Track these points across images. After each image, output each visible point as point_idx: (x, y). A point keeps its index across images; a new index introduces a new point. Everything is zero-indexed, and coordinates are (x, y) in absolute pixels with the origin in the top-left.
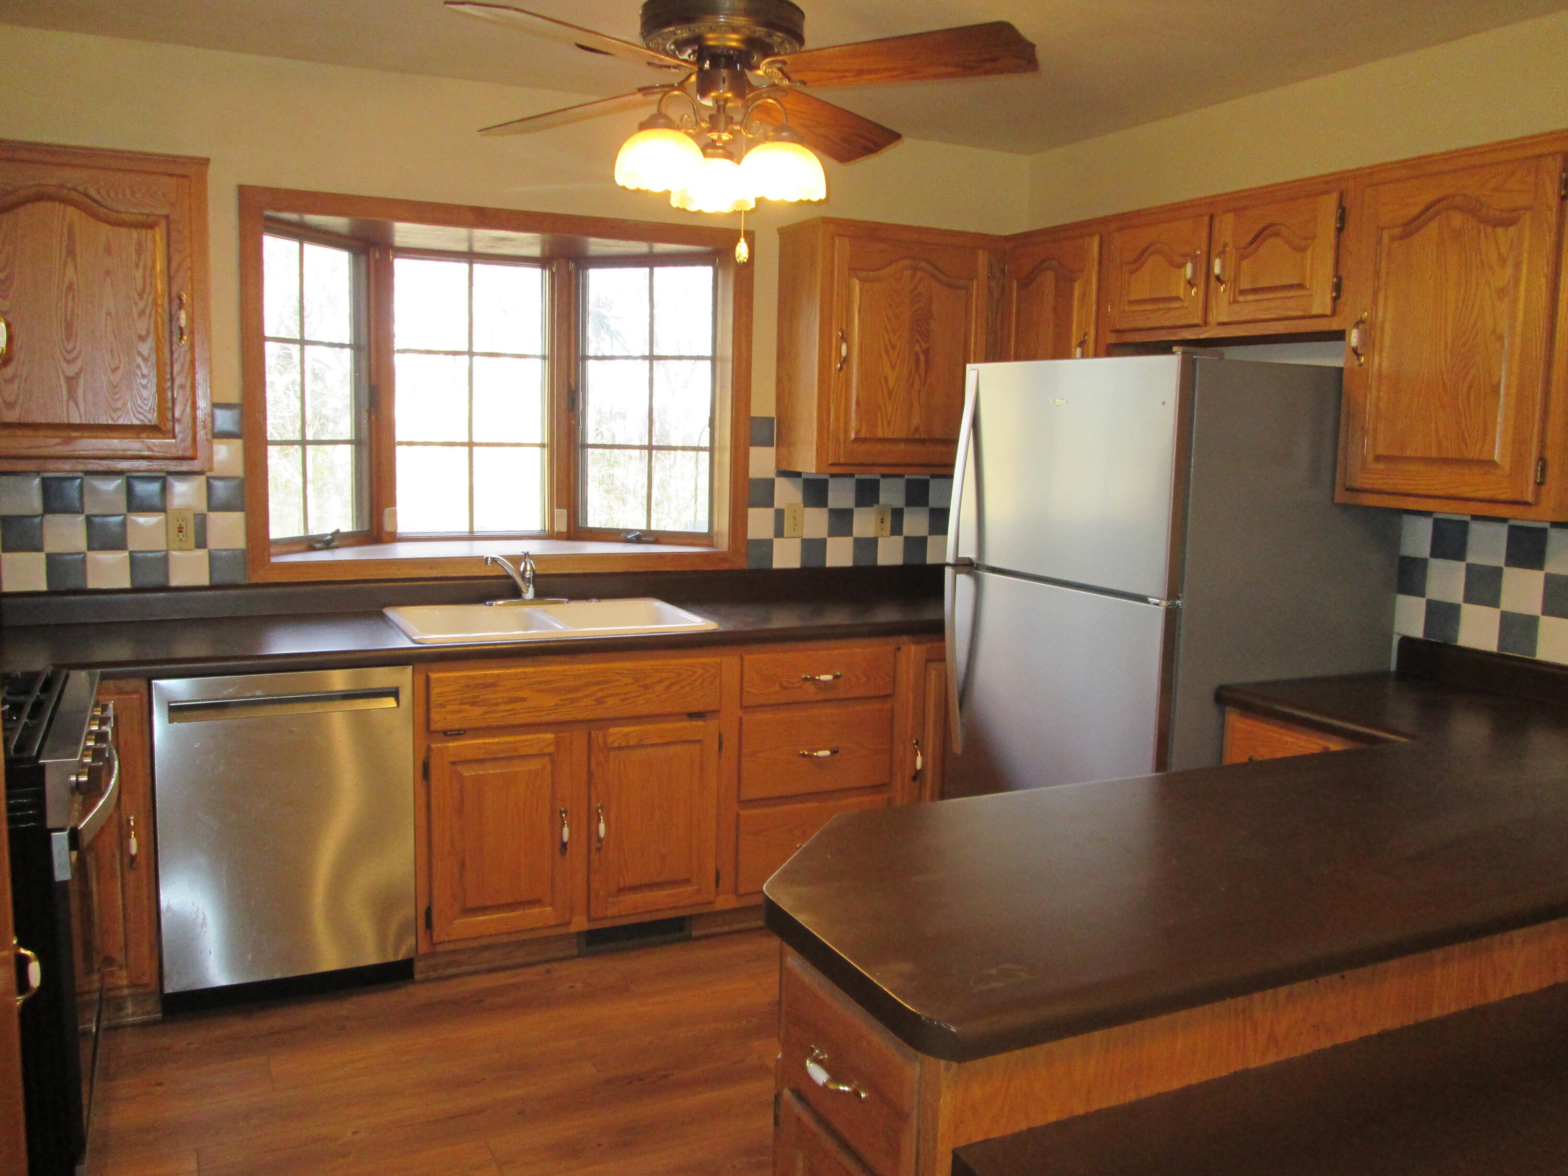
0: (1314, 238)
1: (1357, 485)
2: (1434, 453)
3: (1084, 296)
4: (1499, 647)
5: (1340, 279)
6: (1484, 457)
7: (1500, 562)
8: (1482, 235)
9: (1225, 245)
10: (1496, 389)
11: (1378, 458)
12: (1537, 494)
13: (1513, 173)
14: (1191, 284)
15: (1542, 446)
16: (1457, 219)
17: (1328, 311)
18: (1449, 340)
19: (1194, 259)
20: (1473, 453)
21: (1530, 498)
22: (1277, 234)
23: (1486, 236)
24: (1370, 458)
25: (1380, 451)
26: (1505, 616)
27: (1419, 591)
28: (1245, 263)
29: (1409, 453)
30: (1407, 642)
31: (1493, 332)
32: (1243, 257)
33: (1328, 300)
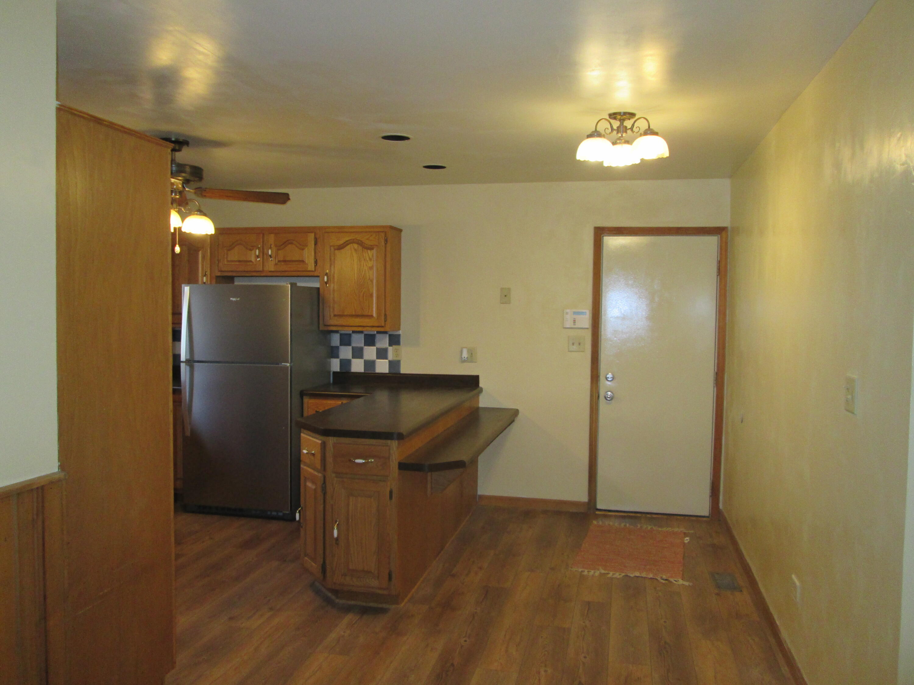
0: (307, 246)
1: (329, 324)
2: (354, 313)
3: (204, 257)
4: (364, 370)
5: (316, 260)
6: (369, 314)
7: (362, 345)
8: (364, 252)
9: (271, 245)
10: (371, 295)
11: (335, 316)
12: (385, 324)
13: (371, 236)
14: (258, 257)
15: (385, 311)
16: (356, 246)
17: (313, 270)
18: (356, 281)
19: (259, 248)
20: (366, 313)
21: (383, 325)
22: (292, 243)
23: (365, 253)
24: (332, 315)
25: (336, 313)
26: (365, 361)
27: (337, 357)
28: (280, 252)
29: (345, 314)
30: (335, 373)
31: (369, 279)
32: (278, 250)
33: (313, 266)
